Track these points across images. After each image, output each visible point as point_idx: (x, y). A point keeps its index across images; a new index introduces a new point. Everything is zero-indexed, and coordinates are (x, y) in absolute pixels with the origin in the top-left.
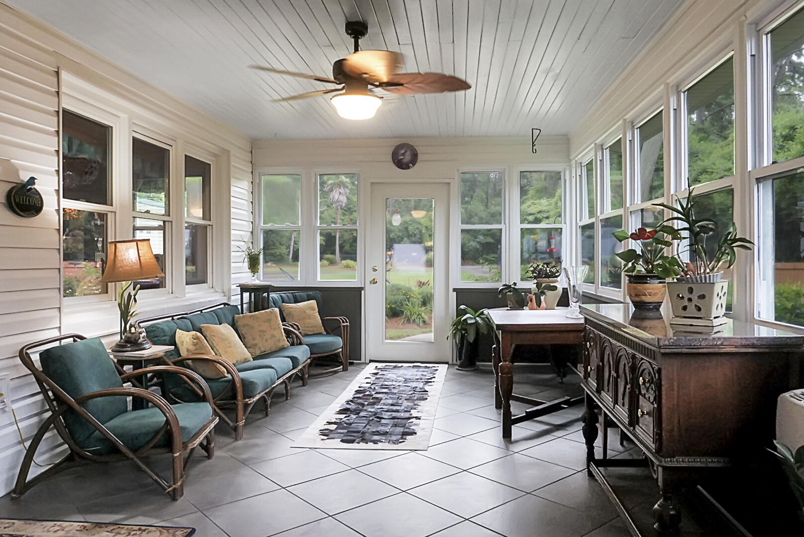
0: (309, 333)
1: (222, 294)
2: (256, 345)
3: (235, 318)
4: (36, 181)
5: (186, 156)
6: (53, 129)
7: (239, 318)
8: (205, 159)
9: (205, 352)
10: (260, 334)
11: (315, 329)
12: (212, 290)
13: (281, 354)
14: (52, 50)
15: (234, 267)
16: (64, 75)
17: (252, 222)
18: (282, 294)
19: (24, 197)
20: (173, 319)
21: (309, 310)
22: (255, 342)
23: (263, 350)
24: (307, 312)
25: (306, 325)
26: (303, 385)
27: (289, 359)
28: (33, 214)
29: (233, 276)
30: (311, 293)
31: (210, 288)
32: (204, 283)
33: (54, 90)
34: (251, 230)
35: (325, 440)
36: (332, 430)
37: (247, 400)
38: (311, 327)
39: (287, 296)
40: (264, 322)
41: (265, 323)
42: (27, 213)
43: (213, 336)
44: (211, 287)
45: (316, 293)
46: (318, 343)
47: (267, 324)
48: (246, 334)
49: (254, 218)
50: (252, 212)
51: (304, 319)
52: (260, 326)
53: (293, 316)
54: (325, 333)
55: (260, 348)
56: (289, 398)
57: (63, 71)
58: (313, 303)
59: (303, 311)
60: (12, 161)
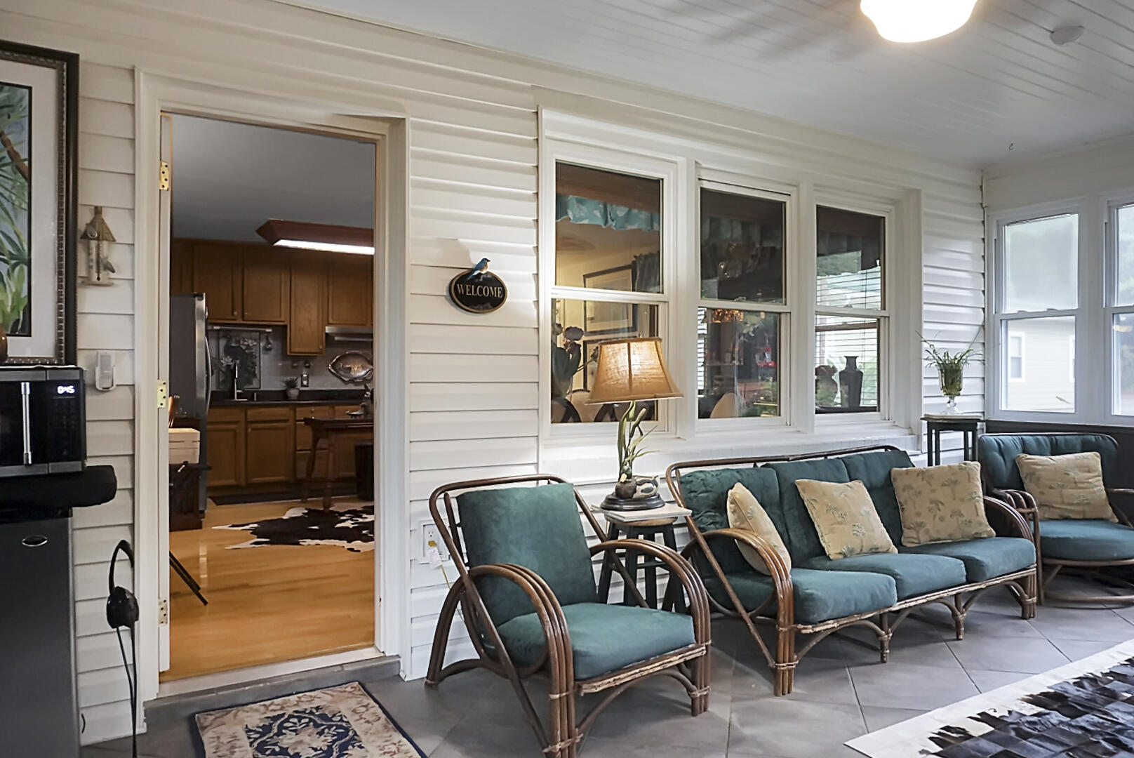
0: (1073, 516)
1: (906, 431)
2: (921, 525)
3: (892, 473)
4: (488, 263)
5: (818, 207)
6: (531, 192)
7: (900, 474)
8: (871, 209)
9: (748, 527)
10: (930, 505)
11: (1087, 508)
12: (888, 424)
13: (947, 550)
14: (530, 85)
15: (926, 386)
16: (545, 115)
17: (984, 309)
18: (1024, 437)
19: (473, 286)
20: (755, 466)
21: (1077, 471)
22: (919, 520)
23: (935, 536)
24: (1072, 474)
25: (1066, 501)
26: (1023, 618)
27: (962, 562)
28: (487, 308)
29: (925, 401)
30: (1093, 437)
31: (885, 419)
32: (875, 411)
33: (532, 138)
34: (981, 323)
35: (928, 753)
36: (971, 737)
37: (800, 626)
38: (1078, 504)
39: (1038, 441)
40: (944, 485)
41: (945, 488)
42: (476, 307)
43: (813, 500)
44: (887, 418)
45: (1103, 438)
46: (1075, 539)
47: (947, 490)
48: (906, 502)
49: (989, 302)
50: (984, 292)
51: (1062, 487)
52: (933, 491)
53: (1039, 479)
54: (1117, 520)
55: (927, 532)
56: (961, 637)
57: (544, 111)
58: (1093, 458)
59: (1063, 472)
60: (461, 240)
